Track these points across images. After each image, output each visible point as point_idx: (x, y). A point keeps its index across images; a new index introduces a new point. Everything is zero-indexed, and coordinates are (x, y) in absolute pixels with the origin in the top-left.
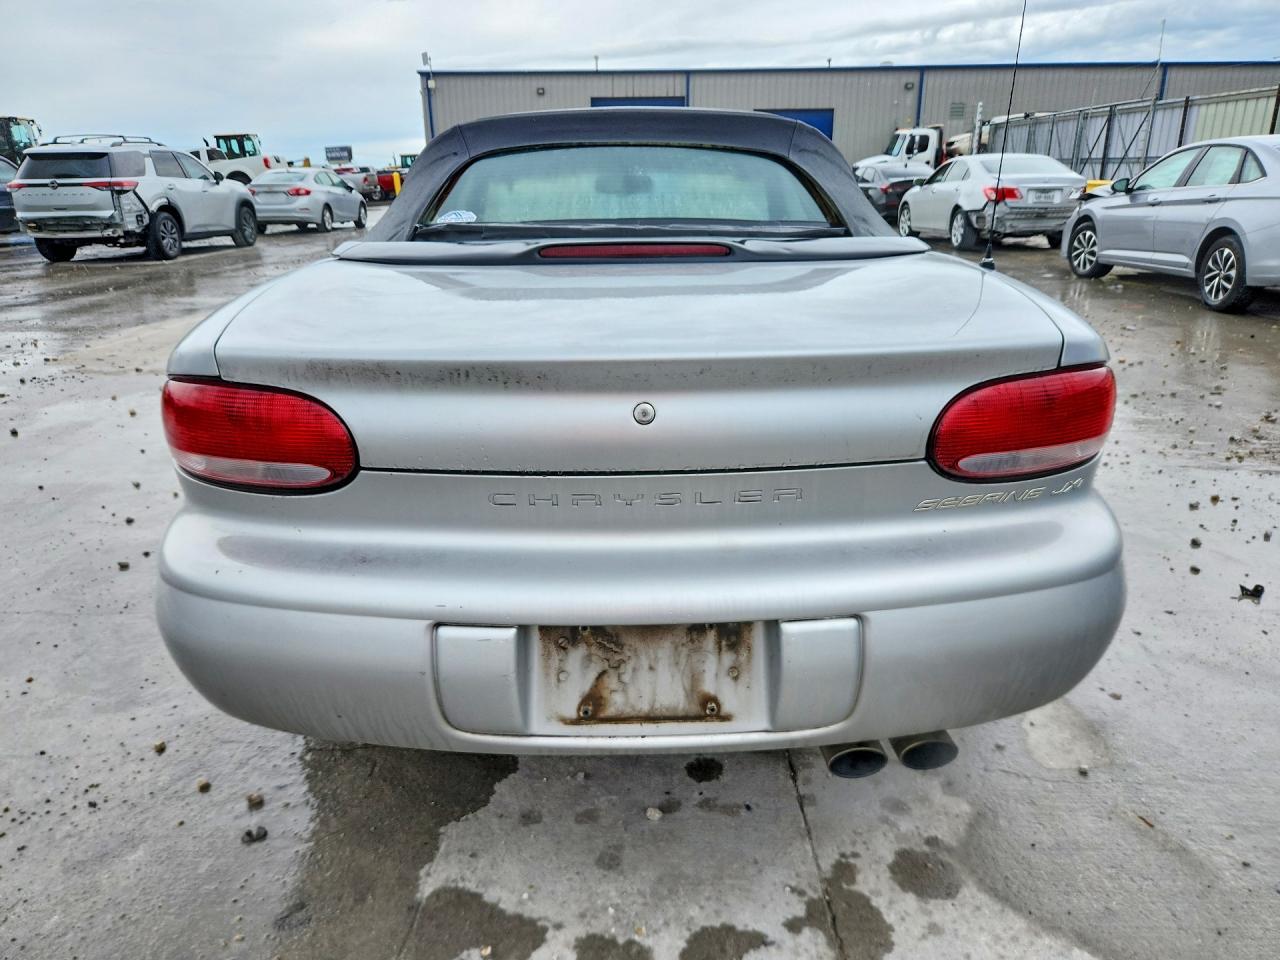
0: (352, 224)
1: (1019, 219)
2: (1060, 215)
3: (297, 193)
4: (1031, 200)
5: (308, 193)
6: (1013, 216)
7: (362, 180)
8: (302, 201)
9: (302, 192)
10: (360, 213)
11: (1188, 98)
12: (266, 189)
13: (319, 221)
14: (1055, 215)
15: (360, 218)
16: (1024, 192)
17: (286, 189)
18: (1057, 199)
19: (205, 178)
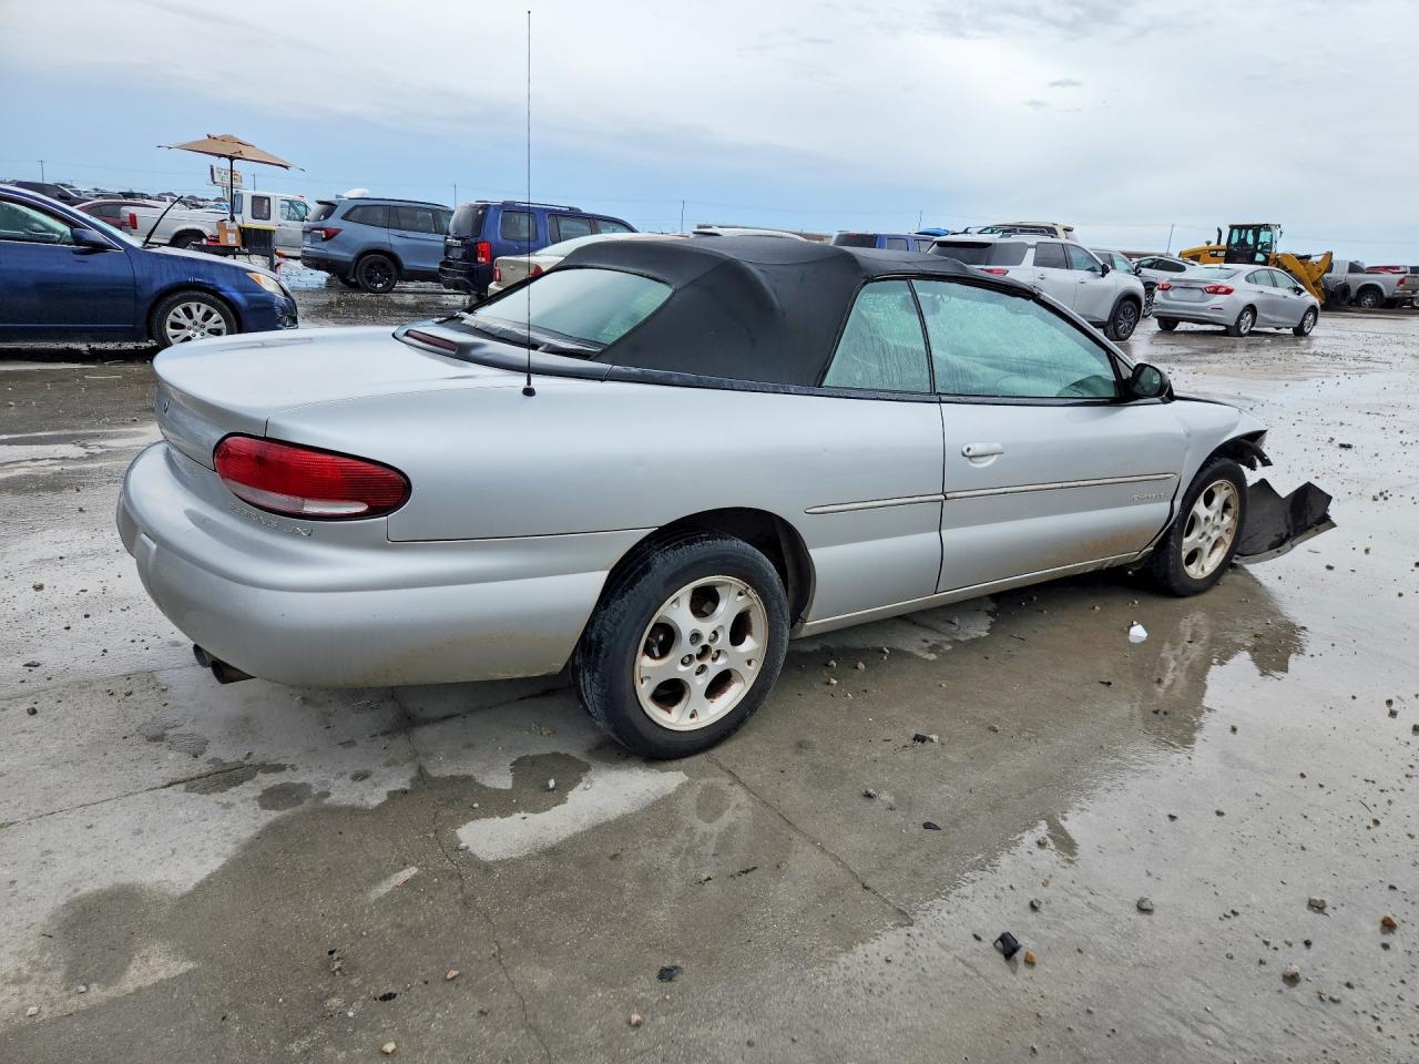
0: (1290, 331)
3: (1216, 291)
5: (1228, 291)
7: (1396, 283)
8: (1218, 300)
9: (1223, 290)
10: (1304, 319)
12: (1182, 284)
13: (1233, 324)
15: (1302, 325)
17: (1204, 286)
19: (1093, 270)
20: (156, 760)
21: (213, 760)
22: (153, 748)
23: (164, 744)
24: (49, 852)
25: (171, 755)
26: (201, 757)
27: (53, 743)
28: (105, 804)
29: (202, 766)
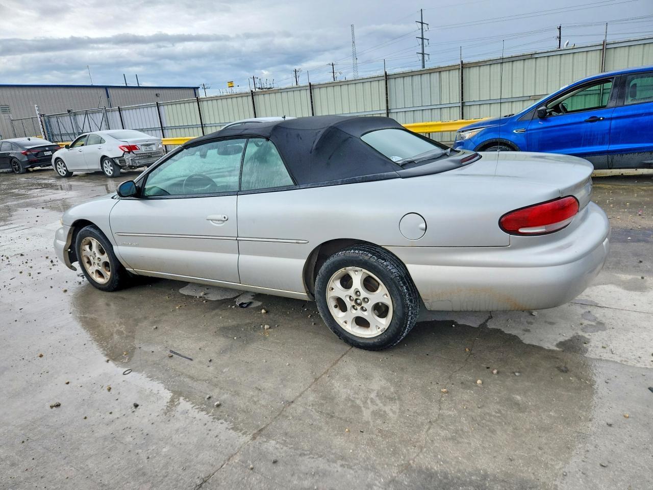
1: (142, 159)
2: (157, 155)
4: (143, 150)
6: (138, 158)
11: (157, 103)
14: (155, 156)
16: (139, 146)
18: (154, 148)
20: (604, 316)
21: (584, 308)
22: (604, 320)
23: (598, 320)
24: (650, 304)
25: (597, 315)
26: (587, 311)
27: (645, 337)
28: (627, 309)
29: (589, 309)
